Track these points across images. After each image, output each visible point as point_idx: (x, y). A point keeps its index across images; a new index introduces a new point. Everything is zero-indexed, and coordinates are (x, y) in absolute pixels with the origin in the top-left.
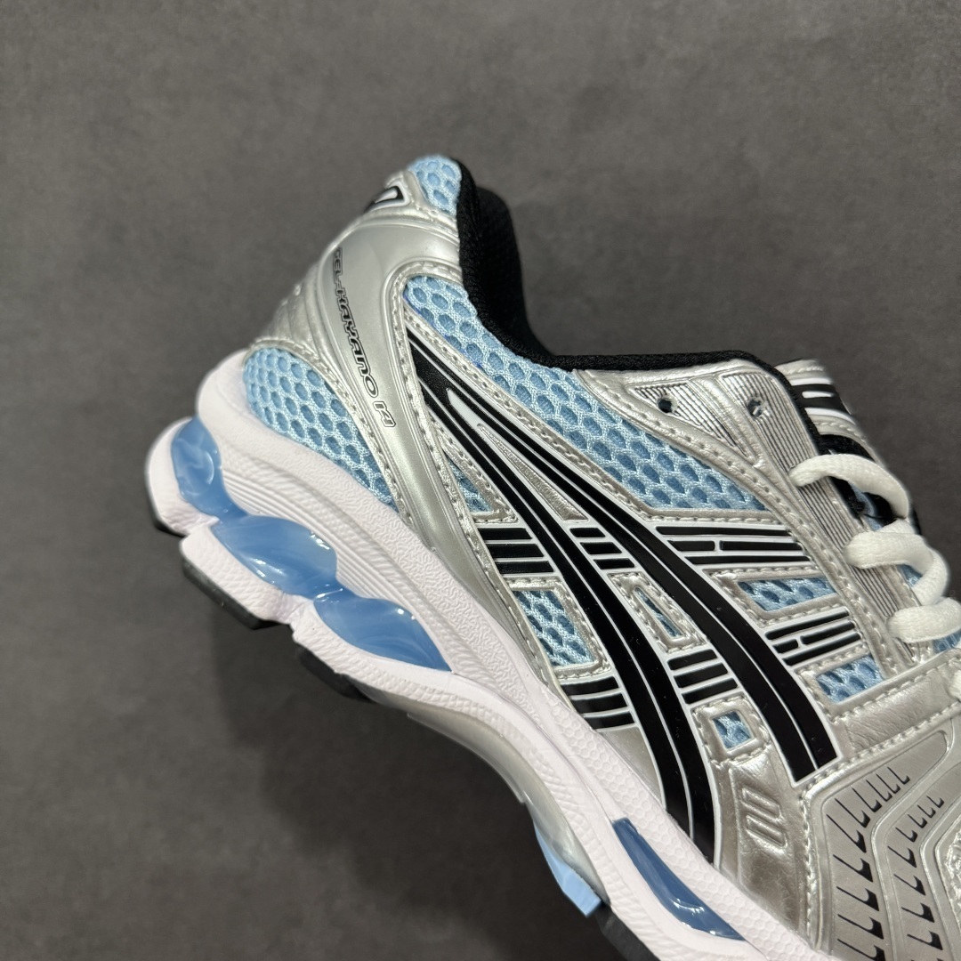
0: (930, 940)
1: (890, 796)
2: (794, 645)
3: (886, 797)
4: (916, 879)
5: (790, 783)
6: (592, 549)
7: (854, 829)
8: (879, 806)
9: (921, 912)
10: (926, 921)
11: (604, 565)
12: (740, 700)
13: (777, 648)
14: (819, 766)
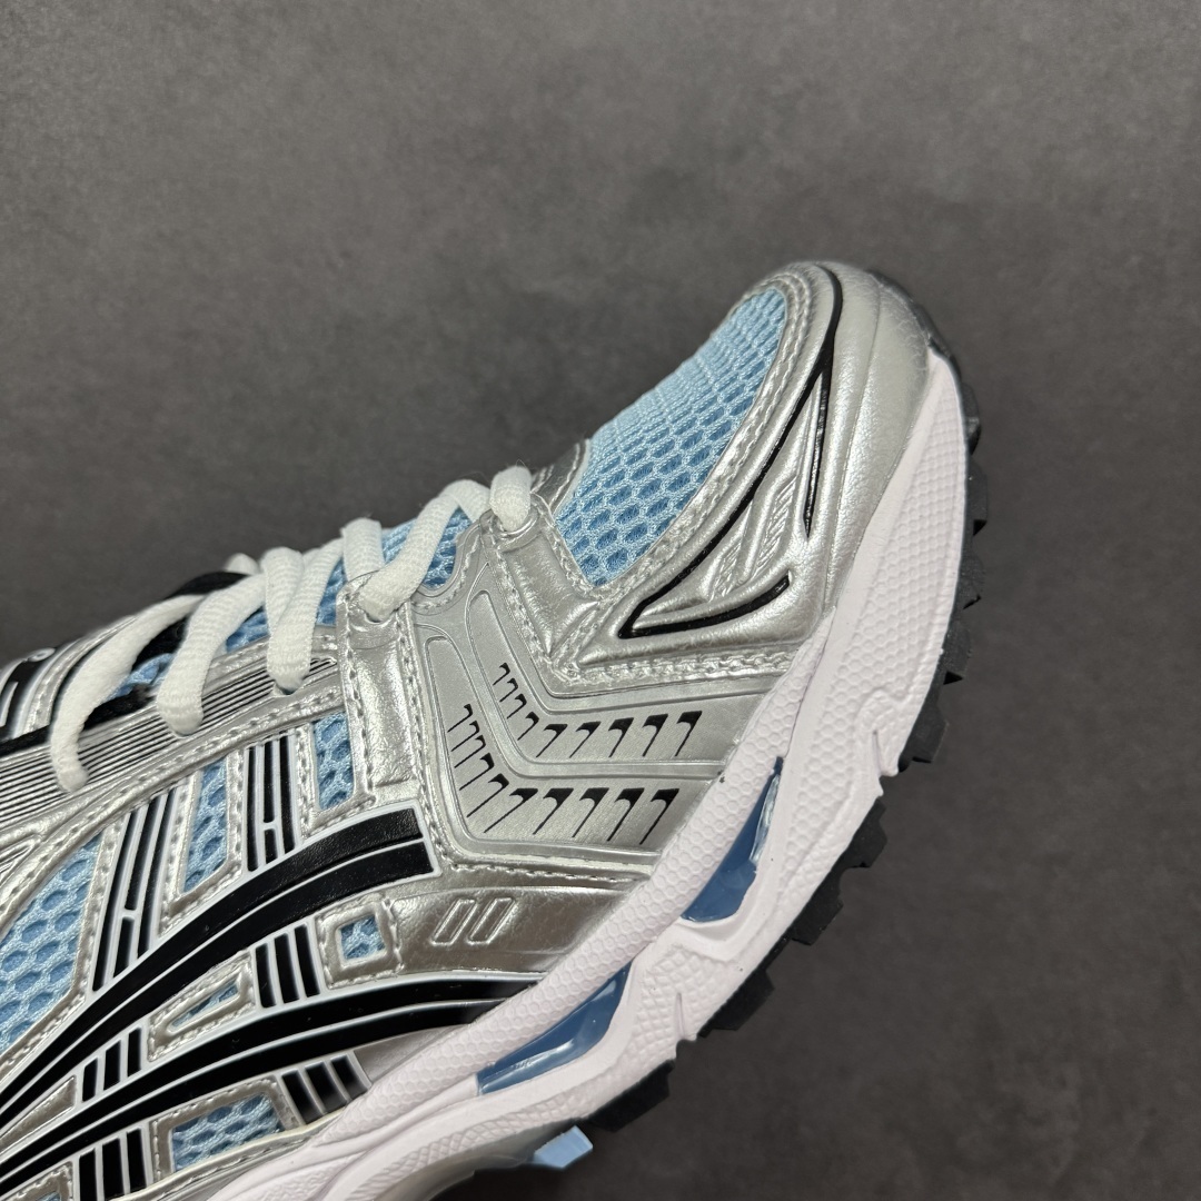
0: (653, 729)
1: (481, 738)
2: (270, 835)
3: (480, 743)
4: (579, 729)
5: (434, 878)
6: (111, 1078)
7: (507, 800)
8: (488, 758)
9: (618, 733)
10: (630, 729)
11: (134, 1066)
12: (322, 923)
13: (269, 860)
14: (420, 835)
